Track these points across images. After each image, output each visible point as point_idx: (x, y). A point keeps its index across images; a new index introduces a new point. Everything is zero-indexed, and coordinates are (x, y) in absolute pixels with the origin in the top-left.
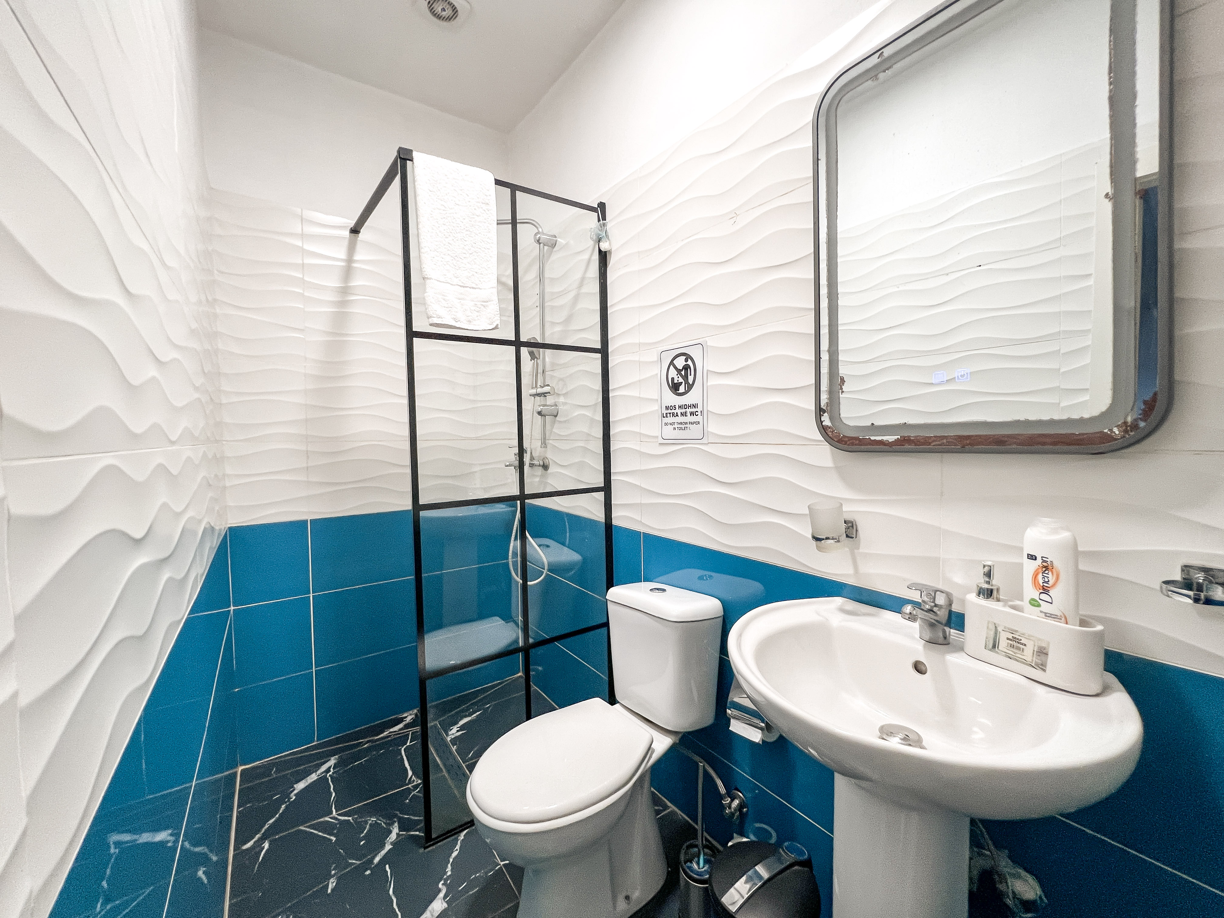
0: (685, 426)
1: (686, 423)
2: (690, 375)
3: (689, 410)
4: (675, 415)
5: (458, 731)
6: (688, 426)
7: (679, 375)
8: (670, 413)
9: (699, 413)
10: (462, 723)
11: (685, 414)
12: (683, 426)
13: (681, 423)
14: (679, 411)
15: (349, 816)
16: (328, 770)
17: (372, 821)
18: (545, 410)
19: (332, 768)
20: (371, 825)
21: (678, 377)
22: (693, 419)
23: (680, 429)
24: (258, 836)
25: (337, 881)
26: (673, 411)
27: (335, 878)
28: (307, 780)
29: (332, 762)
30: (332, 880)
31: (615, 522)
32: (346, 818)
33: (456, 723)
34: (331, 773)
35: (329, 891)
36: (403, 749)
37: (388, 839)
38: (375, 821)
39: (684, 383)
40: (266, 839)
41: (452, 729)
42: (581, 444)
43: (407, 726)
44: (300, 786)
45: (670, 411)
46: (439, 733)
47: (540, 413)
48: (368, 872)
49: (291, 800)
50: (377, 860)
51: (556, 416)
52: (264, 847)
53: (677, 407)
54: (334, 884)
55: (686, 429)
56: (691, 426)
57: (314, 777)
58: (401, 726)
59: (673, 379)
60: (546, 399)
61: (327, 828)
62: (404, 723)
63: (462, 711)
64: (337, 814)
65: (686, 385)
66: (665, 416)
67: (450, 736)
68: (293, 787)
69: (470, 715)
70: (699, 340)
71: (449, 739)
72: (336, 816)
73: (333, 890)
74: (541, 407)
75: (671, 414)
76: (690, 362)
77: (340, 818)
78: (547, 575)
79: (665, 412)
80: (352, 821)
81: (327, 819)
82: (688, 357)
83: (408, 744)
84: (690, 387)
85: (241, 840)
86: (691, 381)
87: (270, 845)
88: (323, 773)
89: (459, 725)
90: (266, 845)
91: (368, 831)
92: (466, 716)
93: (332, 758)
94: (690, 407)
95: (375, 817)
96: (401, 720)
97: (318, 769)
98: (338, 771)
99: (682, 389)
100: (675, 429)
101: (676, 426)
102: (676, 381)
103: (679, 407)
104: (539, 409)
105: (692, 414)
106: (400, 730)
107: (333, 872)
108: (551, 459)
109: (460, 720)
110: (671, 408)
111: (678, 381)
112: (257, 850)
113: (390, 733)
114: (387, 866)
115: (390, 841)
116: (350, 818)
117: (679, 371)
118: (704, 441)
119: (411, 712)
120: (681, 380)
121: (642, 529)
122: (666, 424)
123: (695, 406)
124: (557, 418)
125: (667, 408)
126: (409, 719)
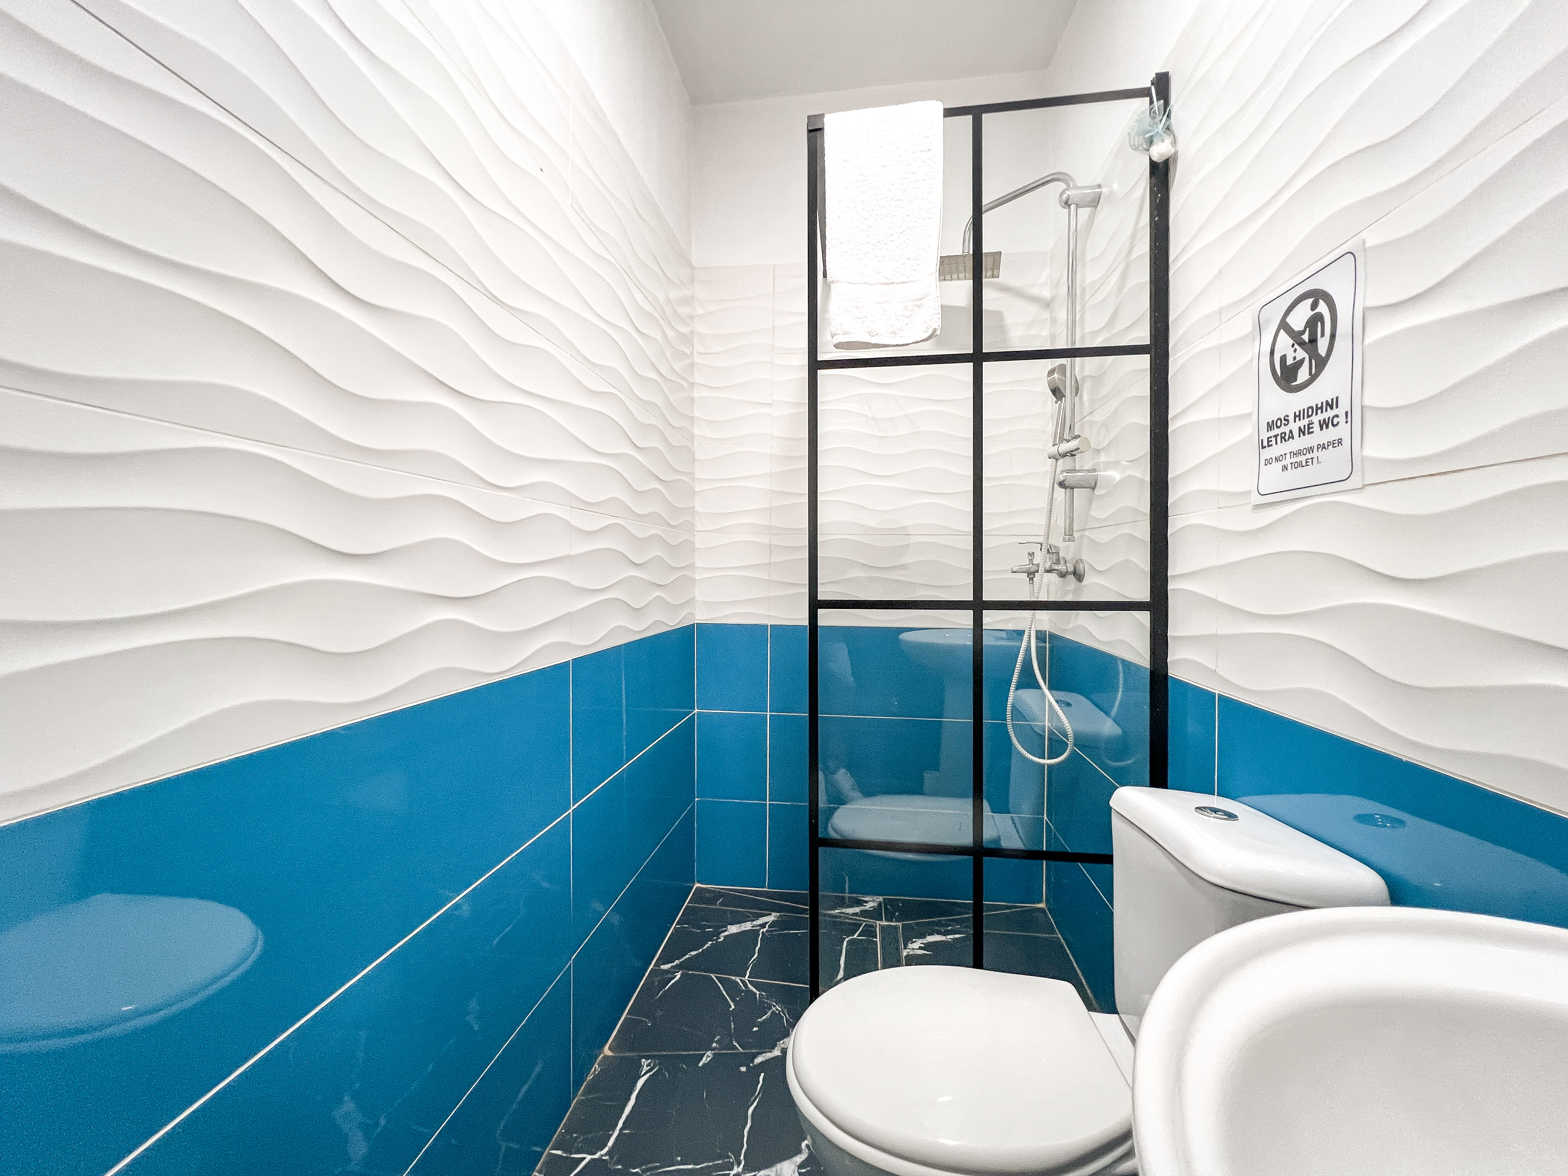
0: (1308, 456)
1: (1311, 450)
2: (1323, 335)
3: (1316, 419)
4: (1287, 438)
5: (920, 948)
6: (1315, 454)
7: (1296, 346)
8: (1276, 436)
9: (1342, 419)
10: (931, 939)
11: (1309, 428)
12: (1302, 458)
13: (1299, 453)
14: (1294, 426)
15: (758, 990)
16: (763, 926)
17: (777, 1009)
18: (1072, 479)
19: (768, 924)
20: (773, 1012)
21: (1295, 351)
22: (1330, 434)
23: (1300, 465)
24: (677, 962)
25: (713, 1057)
26: (1283, 429)
27: (713, 1052)
28: (741, 926)
29: (770, 918)
30: (709, 1053)
31: (1174, 672)
32: (754, 990)
33: (923, 936)
34: (765, 930)
35: (700, 1064)
36: (847, 939)
37: (781, 1042)
38: (779, 1011)
39: (1306, 363)
40: (680, 969)
41: (915, 942)
42: (1125, 530)
43: (864, 913)
44: (733, 929)
45: (1276, 431)
46: (898, 941)
47: (1062, 484)
48: (743, 1069)
49: (719, 940)
50: (759, 1060)
51: (1093, 488)
52: (676, 976)
53: (1291, 418)
54: (709, 1059)
55: (1310, 463)
56: (1322, 454)
57: (747, 926)
58: (857, 910)
59: (1283, 359)
60: (1075, 460)
61: (732, 988)
62: (862, 908)
63: (938, 923)
64: (748, 980)
65: (1313, 362)
66: (1265, 444)
67: (908, 950)
68: (726, 927)
69: (945, 933)
70: (1344, 247)
71: (905, 953)
72: (747, 981)
73: (704, 1065)
74: (1065, 474)
75: (1279, 438)
76: (1323, 308)
77: (749, 986)
78: (1073, 753)
79: (1265, 435)
80: (758, 996)
81: (738, 979)
82: (1318, 295)
83: (855, 936)
84: (1320, 363)
85: (663, 960)
86: (1322, 349)
87: (682, 975)
88: (757, 926)
89: (925, 941)
90: (678, 975)
91: (766, 1019)
92: (939, 933)
93: (774, 914)
94: (1319, 411)
95: (780, 1006)
96: (860, 903)
97: (756, 920)
98: (773, 931)
99: (1303, 375)
100: (1285, 468)
101: (1288, 461)
102: (1290, 361)
103: (1295, 416)
104: (1061, 478)
105: (1324, 424)
106: (856, 914)
107: (714, 1045)
108: (1088, 563)
109: (931, 934)
110: (1279, 424)
111: (1295, 358)
112: (670, 976)
113: (842, 913)
114: (762, 1074)
115: (782, 1045)
116: (758, 992)
117: (1295, 336)
118: (1355, 481)
119: (875, 898)
120: (1301, 354)
121: (1217, 688)
122: (1268, 462)
123: (1330, 405)
124: (1097, 492)
125: (1270, 427)
126: (869, 906)
